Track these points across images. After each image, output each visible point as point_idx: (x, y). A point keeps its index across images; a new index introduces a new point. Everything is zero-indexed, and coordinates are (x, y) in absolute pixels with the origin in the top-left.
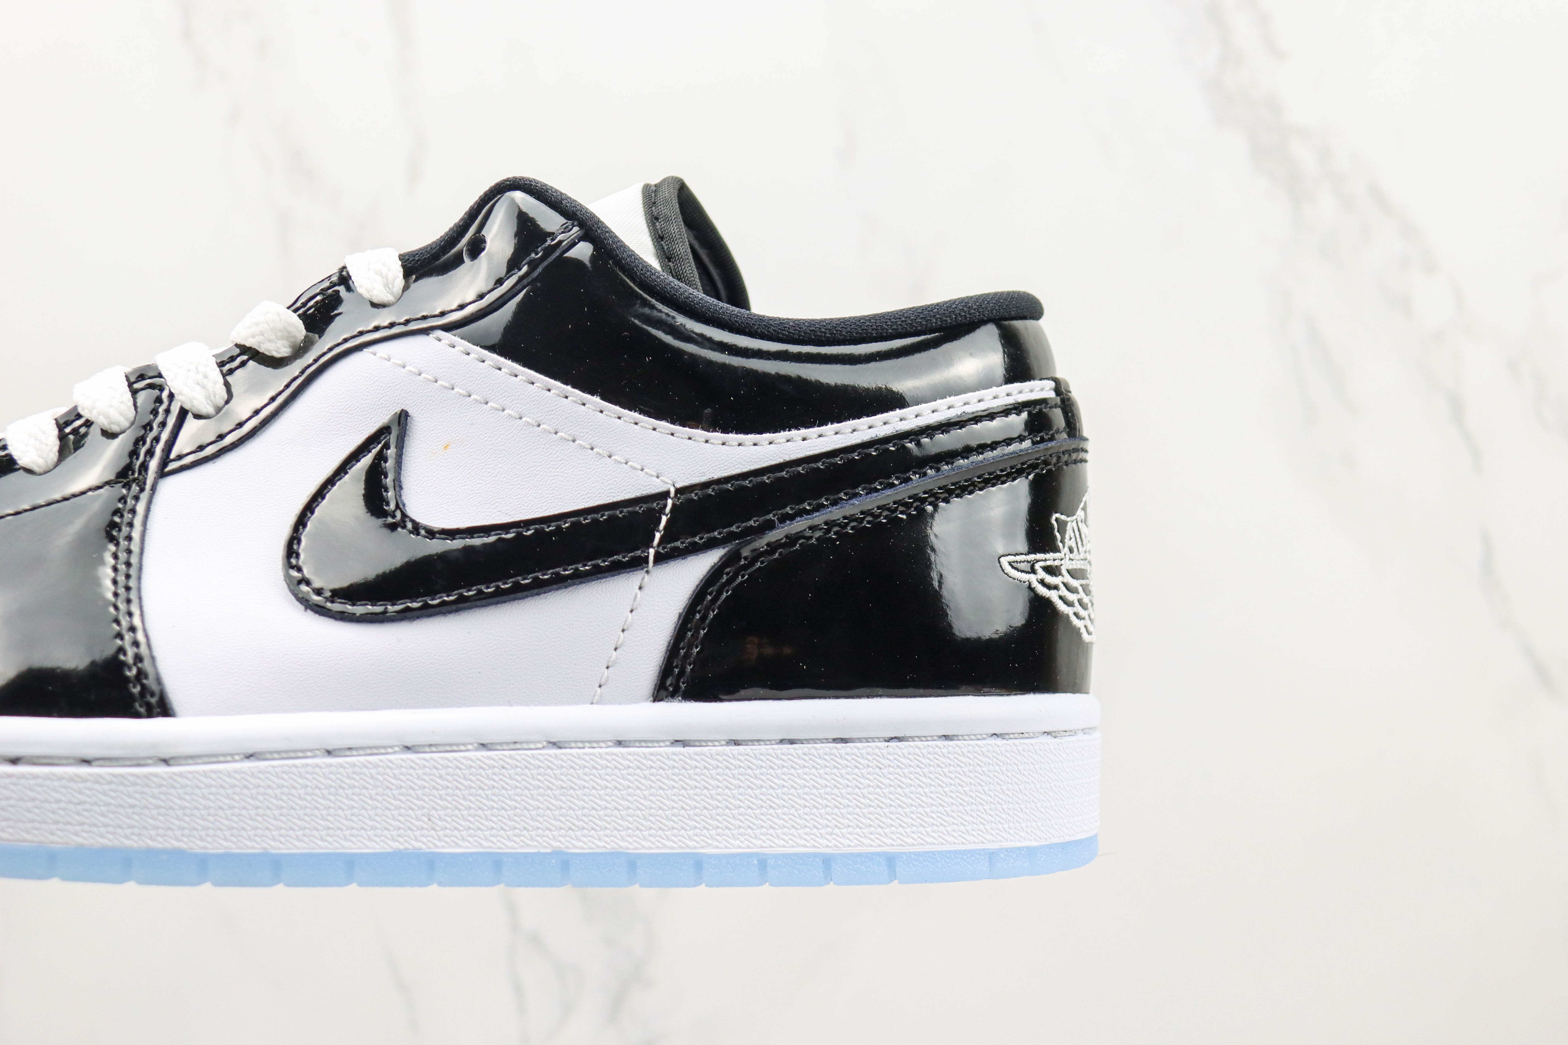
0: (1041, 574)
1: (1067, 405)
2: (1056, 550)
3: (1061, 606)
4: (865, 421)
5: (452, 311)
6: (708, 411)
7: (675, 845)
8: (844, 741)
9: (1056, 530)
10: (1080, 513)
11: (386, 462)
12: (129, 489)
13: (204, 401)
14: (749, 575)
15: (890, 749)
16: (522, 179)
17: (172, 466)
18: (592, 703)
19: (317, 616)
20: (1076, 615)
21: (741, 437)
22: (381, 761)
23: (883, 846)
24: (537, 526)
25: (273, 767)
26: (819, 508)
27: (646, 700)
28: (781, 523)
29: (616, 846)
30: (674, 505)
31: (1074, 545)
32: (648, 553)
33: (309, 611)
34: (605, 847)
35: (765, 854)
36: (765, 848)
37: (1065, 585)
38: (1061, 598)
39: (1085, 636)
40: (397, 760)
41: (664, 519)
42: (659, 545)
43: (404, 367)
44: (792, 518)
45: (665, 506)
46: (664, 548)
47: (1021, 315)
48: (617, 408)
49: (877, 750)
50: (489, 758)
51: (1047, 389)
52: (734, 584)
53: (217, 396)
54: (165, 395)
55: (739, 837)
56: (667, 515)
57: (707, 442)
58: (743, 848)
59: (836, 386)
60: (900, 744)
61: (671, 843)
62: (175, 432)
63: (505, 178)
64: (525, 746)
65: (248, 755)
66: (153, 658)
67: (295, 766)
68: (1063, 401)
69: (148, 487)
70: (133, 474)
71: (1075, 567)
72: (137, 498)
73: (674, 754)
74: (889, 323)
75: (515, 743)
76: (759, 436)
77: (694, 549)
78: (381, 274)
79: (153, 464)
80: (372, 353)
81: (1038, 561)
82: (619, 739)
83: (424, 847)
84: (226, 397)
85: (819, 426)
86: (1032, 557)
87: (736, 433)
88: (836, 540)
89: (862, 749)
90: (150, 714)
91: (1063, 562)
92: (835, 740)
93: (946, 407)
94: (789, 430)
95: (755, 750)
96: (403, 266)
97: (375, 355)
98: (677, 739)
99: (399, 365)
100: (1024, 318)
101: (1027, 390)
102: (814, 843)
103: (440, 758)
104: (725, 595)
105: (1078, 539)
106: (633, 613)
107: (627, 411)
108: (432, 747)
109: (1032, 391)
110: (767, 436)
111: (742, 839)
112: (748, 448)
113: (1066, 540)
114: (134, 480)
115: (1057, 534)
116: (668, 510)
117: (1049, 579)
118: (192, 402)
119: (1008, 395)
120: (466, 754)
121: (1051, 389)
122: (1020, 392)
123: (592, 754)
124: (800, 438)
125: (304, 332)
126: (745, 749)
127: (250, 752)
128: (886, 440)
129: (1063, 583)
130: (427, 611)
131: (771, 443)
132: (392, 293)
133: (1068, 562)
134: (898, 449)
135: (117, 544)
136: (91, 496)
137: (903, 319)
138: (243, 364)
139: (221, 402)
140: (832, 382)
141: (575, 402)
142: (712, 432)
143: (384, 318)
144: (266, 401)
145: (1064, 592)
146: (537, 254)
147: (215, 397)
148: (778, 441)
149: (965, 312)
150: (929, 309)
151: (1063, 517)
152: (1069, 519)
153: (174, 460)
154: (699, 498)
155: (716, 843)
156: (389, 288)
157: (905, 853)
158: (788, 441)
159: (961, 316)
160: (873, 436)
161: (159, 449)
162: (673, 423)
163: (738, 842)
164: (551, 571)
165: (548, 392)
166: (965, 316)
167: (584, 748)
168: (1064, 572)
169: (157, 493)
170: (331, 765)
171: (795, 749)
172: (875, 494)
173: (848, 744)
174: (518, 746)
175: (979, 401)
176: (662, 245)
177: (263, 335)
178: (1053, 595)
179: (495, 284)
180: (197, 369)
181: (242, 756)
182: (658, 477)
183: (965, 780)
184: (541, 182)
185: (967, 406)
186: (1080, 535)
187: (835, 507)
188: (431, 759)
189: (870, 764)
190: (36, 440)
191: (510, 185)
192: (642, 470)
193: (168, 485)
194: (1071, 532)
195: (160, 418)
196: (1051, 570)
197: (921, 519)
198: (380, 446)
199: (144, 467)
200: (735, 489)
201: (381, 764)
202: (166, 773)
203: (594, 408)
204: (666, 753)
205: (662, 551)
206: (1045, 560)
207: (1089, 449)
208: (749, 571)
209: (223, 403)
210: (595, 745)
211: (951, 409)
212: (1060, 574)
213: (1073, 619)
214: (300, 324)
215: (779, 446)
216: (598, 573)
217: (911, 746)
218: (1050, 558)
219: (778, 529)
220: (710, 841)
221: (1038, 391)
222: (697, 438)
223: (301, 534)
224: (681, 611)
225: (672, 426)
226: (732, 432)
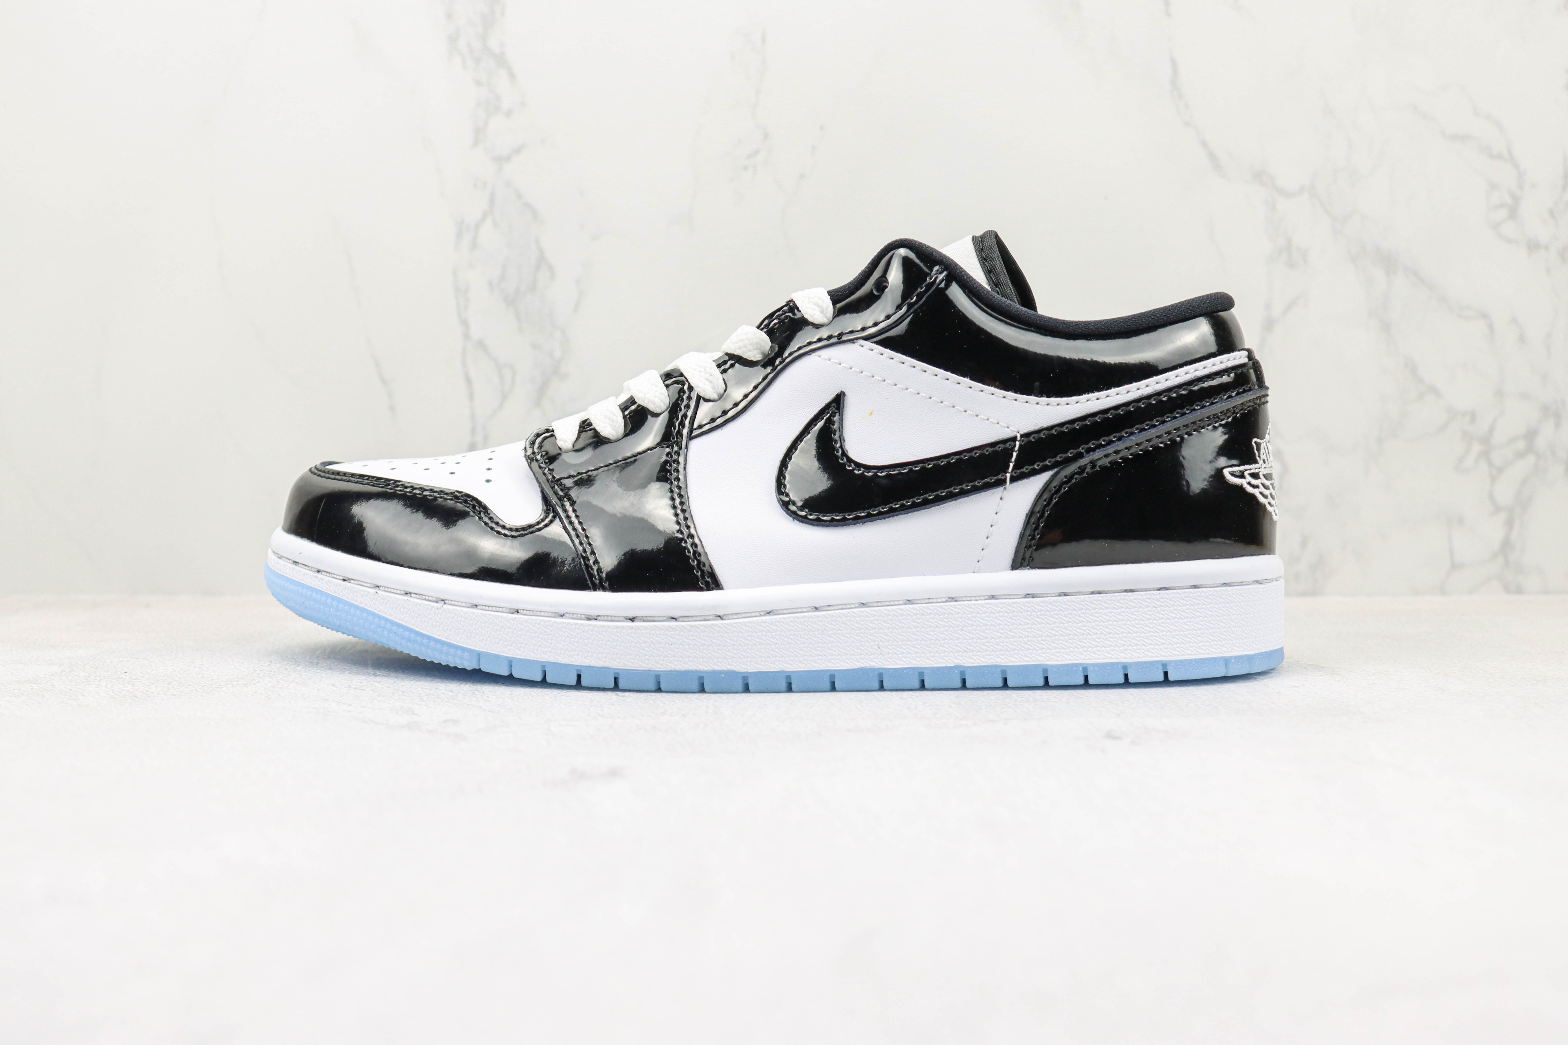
0: (1249, 479)
1: (1256, 367)
2: (1256, 462)
3: (1261, 499)
4: (1135, 385)
5: (870, 327)
6: (1037, 384)
7: (1030, 660)
8: (1132, 591)
9: (1255, 449)
10: (1267, 436)
11: (834, 425)
12: (673, 448)
13: (711, 390)
14: (1068, 487)
15: (1161, 595)
16: (906, 240)
17: (695, 433)
18: (974, 572)
19: (801, 523)
20: (1269, 503)
21: (1058, 400)
22: (849, 613)
23: (1159, 657)
24: (935, 462)
25: (784, 618)
26: (1110, 442)
27: (1007, 570)
28: (1087, 454)
29: (994, 661)
30: (1020, 445)
31: (1265, 458)
32: (1006, 476)
33: (795, 520)
34: (987, 662)
35: (1087, 664)
36: (1086, 660)
37: (1263, 485)
38: (1261, 493)
39: (1274, 517)
40: (858, 612)
41: (1015, 454)
42: (1012, 472)
43: (840, 364)
44: (1094, 450)
45: (1015, 446)
46: (1015, 473)
47: (1224, 309)
48: (981, 385)
49: (1153, 596)
50: (914, 609)
51: (1244, 356)
52: (1060, 494)
53: (719, 387)
54: (686, 387)
55: (1070, 653)
56: (1016, 452)
57: (1037, 404)
58: (1073, 660)
59: (1115, 364)
60: (1167, 591)
61: (1028, 658)
62: (695, 411)
63: (894, 239)
64: (935, 601)
65: (768, 612)
66: (706, 554)
67: (798, 618)
68: (1254, 364)
69: (684, 446)
70: (673, 438)
71: (1267, 472)
72: (678, 454)
73: (1028, 603)
74: (1144, 320)
75: (929, 599)
76: (1069, 398)
77: (1034, 473)
78: (818, 305)
79: (685, 432)
80: (817, 356)
81: (1246, 470)
82: (993, 594)
83: (876, 665)
84: (725, 388)
85: (1106, 390)
86: (1242, 468)
87: (1056, 397)
88: (1121, 463)
89: (1144, 596)
90: (709, 589)
91: (1260, 470)
92: (1126, 591)
93: (1184, 373)
94: (1088, 394)
95: (1078, 598)
96: (831, 299)
97: (820, 357)
98: (1029, 593)
99: (836, 363)
100: (1225, 310)
101: (1233, 359)
102: (1117, 656)
103: (883, 609)
104: (1054, 501)
105: (1267, 454)
106: (998, 514)
107: (986, 387)
108: (879, 603)
109: (1235, 359)
110: (1075, 398)
111: (1072, 654)
112: (1063, 407)
113: (1261, 456)
114: (675, 442)
115: (1256, 452)
116: (1017, 448)
117: (1255, 482)
118: (705, 392)
119: (1221, 363)
120: (900, 607)
121: (1246, 357)
122: (1228, 360)
123: (976, 604)
124: (1095, 399)
125: (770, 344)
126: (1071, 598)
127: (770, 610)
128: (1149, 397)
129: (1262, 484)
130: (870, 518)
131: (1077, 403)
132: (826, 317)
133: (1263, 470)
134: (1157, 403)
135: (671, 483)
136: (650, 453)
137: (1153, 317)
138: (732, 366)
139: (722, 391)
140: (1113, 362)
141: (954, 382)
142: (1040, 397)
143: (824, 333)
144: (751, 389)
145: (1262, 489)
146: (922, 289)
147: (718, 388)
148: (1082, 401)
149: (1191, 310)
150: (1168, 310)
151: (1259, 441)
152: (1262, 441)
153: (696, 429)
154: (1035, 440)
155: (1056, 658)
156: (824, 313)
157: (1173, 661)
158: (1088, 401)
159: (1188, 313)
160: (1141, 394)
161: (687, 422)
162: (1016, 392)
163: (1069, 657)
164: (947, 490)
165: (936, 377)
166: (1191, 312)
167: (971, 601)
168: (1261, 476)
169: (689, 450)
170: (819, 616)
171: (1102, 597)
172: (1145, 432)
173: (1135, 593)
174: (931, 601)
175: (1204, 368)
176: (991, 277)
177: (746, 347)
178: (1256, 492)
179: (897, 309)
180: (705, 370)
181: (765, 613)
182: (1008, 428)
183: (1209, 613)
184: (918, 242)
185: (1197, 372)
186: (1268, 451)
187: (1120, 442)
188: (865, 611)
189: (1149, 605)
190: (609, 419)
191: (898, 244)
192: (998, 423)
193: (694, 444)
194: (1264, 450)
195: (685, 402)
196: (1255, 476)
197: (1174, 447)
198: (829, 415)
199: (680, 433)
200: (1058, 433)
201: (848, 614)
202: (721, 624)
203: (965, 386)
204: (1022, 602)
205: (1014, 475)
206: (1250, 469)
207: (1269, 394)
208: (1069, 485)
209: (723, 391)
210: (978, 598)
211: (1187, 375)
212: (1260, 478)
213: (1268, 506)
214: (767, 338)
215: (1082, 404)
216: (976, 490)
217: (1174, 593)
218: (1253, 469)
219: (1086, 457)
220: (1052, 657)
221: (1239, 359)
222: (1031, 402)
223: (785, 472)
224: (1027, 512)
225: (1016, 395)
226: (1052, 397)
